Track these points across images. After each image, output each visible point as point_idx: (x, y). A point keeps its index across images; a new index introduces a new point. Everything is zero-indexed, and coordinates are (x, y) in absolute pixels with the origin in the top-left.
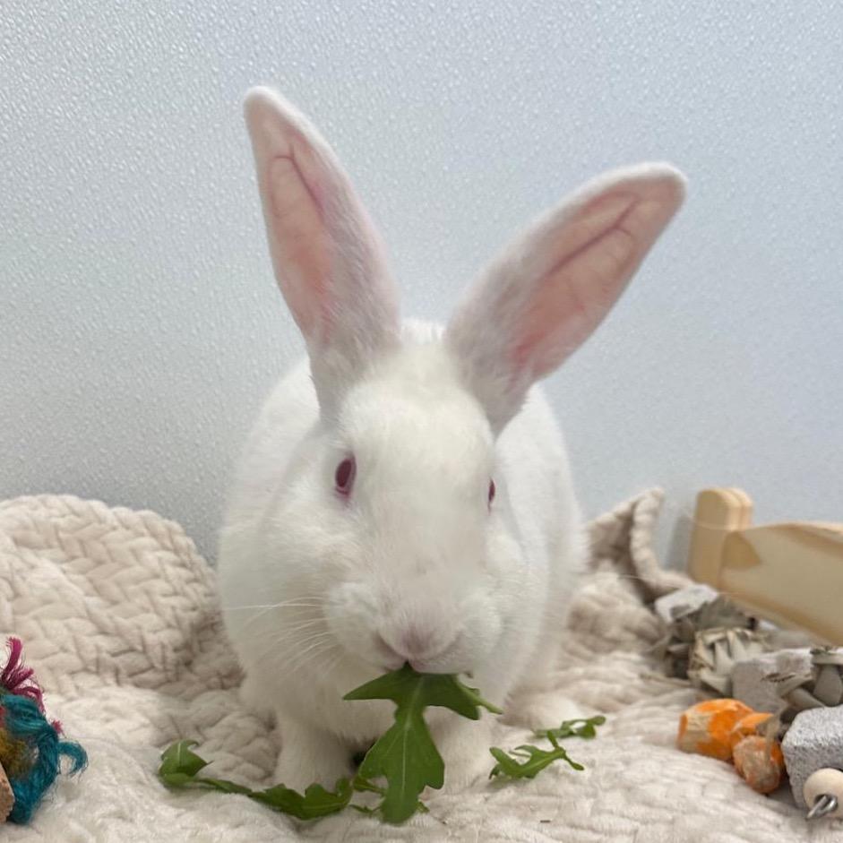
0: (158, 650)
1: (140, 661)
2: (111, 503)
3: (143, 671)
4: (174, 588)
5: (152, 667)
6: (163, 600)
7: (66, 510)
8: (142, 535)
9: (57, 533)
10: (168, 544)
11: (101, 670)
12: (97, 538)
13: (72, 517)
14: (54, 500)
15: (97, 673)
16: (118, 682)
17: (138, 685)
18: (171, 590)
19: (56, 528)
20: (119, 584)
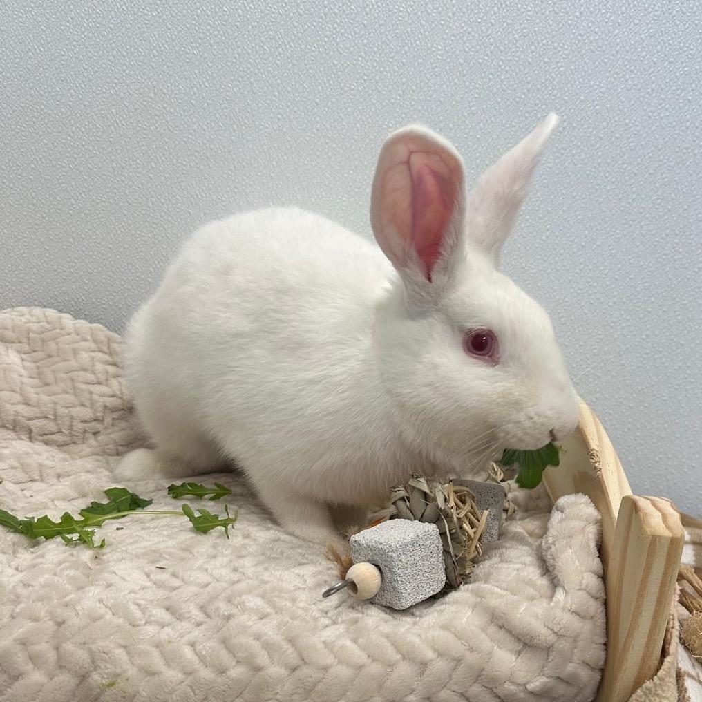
0: (67, 421)
1: (52, 426)
2: (76, 317)
3: (52, 434)
4: (98, 378)
5: (60, 432)
6: (83, 386)
7: (43, 318)
8: (86, 340)
9: (28, 334)
10: (105, 349)
11: (17, 428)
12: (54, 339)
13: (45, 324)
14: (38, 311)
15: (14, 430)
16: (31, 439)
17: (46, 443)
18: (96, 381)
19: (29, 331)
20: (54, 372)
